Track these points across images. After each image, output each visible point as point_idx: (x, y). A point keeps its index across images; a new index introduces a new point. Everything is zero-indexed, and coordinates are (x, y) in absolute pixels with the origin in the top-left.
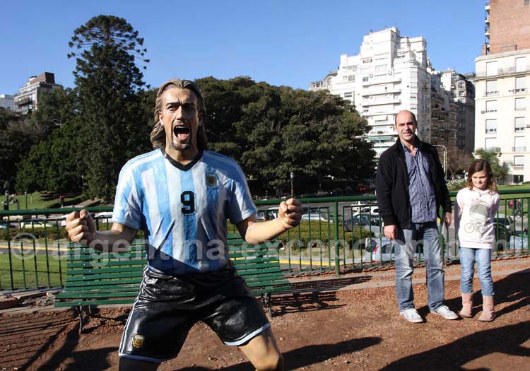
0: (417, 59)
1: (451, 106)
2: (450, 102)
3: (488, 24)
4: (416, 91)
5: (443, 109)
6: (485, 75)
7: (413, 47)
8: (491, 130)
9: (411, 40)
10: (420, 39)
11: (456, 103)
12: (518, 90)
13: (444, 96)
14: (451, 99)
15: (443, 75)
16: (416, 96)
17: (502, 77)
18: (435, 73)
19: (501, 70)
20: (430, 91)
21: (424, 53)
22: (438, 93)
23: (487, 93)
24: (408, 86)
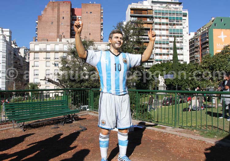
0: (7, 39)
1: (24, 63)
2: (23, 61)
3: (37, 28)
4: (5, 54)
5: (19, 64)
6: (34, 50)
7: (5, 33)
8: (36, 75)
9: (4, 30)
10: (8, 30)
11: (26, 62)
12: (47, 58)
13: (20, 58)
14: (24, 60)
15: (21, 49)
16: (5, 56)
17: (41, 52)
18: (17, 47)
19: (40, 49)
20: (13, 55)
21: (10, 37)
22: (17, 57)
23: (34, 58)
24: (1, 52)
